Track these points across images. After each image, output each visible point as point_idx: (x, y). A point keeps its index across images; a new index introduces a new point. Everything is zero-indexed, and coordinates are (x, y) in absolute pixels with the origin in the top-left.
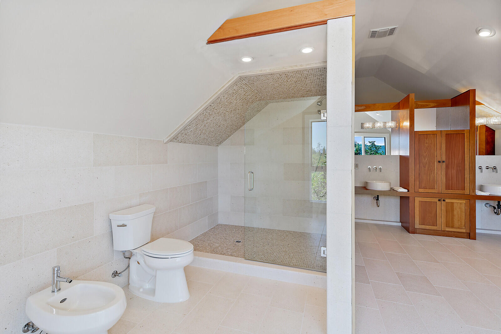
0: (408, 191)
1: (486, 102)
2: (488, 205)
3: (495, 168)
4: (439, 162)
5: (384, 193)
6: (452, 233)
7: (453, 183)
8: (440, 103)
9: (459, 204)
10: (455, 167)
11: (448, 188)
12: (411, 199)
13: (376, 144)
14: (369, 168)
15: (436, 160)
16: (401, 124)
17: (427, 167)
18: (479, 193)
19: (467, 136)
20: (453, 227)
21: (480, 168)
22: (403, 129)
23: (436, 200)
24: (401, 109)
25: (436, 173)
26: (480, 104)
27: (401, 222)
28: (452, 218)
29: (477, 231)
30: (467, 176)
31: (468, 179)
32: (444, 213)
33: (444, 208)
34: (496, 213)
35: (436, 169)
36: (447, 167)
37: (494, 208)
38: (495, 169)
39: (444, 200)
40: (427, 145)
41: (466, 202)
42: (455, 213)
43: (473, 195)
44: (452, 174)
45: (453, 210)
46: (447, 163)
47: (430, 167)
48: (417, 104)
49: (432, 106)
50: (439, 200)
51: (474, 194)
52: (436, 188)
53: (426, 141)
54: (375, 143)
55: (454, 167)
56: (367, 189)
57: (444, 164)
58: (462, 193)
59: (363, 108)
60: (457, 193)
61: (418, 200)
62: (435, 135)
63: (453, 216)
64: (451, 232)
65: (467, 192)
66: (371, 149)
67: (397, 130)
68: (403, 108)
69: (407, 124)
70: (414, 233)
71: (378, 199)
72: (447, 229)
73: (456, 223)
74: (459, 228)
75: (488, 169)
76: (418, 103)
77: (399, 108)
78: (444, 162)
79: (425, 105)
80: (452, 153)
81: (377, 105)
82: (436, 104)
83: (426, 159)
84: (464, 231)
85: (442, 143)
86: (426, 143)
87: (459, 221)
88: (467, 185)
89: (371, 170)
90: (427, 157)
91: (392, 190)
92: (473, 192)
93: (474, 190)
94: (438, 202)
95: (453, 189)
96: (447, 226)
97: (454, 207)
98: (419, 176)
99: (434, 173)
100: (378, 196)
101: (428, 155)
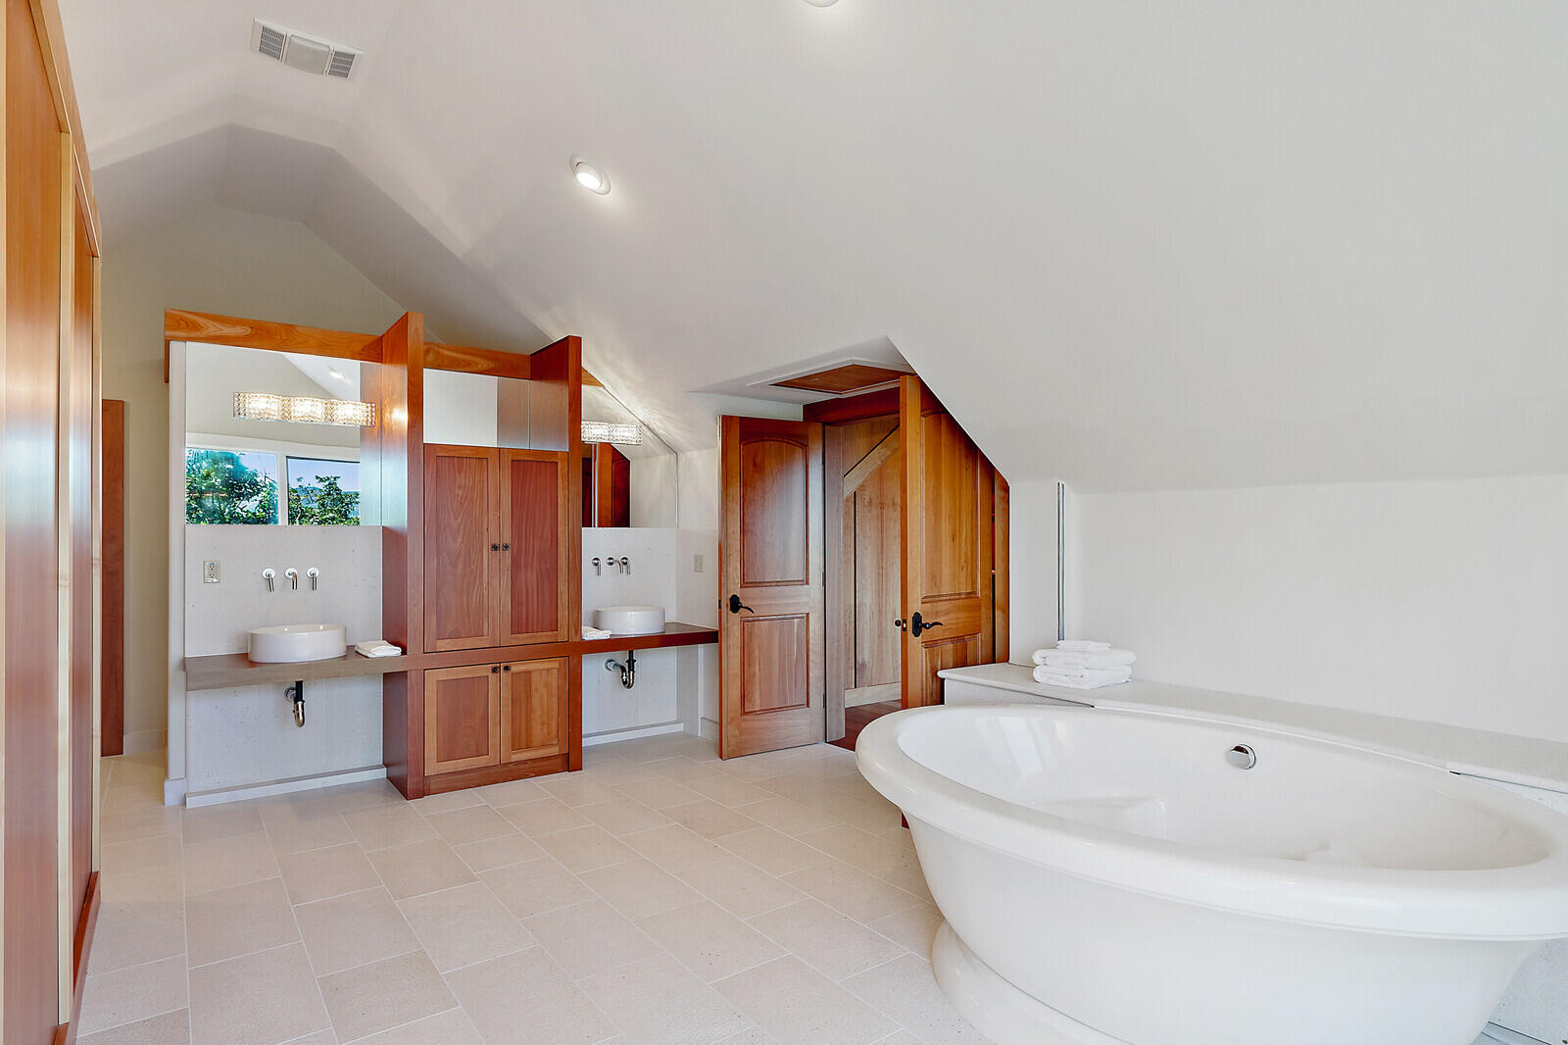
0: (404, 652)
1: (607, 380)
2: (612, 664)
3: (625, 562)
4: (495, 548)
5: (324, 670)
6: (527, 766)
7: (530, 611)
8: (502, 364)
9: (544, 673)
10: (535, 563)
11: (516, 628)
12: (412, 678)
13: (340, 484)
14: (269, 579)
15: (485, 543)
16: (387, 415)
17: (460, 566)
18: (590, 634)
19: (562, 469)
20: (529, 747)
21: (596, 564)
22: (391, 432)
23: (486, 670)
24: (386, 363)
25: (485, 584)
26: (594, 382)
27: (386, 765)
28: (528, 719)
29: (586, 742)
30: (563, 587)
31: (566, 596)
32: (506, 708)
33: (506, 693)
34: (625, 683)
35: (486, 571)
36: (515, 565)
37: (623, 669)
38: (625, 564)
39: (507, 668)
40: (460, 493)
41: (560, 664)
42: (535, 701)
43: (578, 643)
44: (526, 583)
45: (529, 696)
46: (515, 551)
47: (470, 566)
48: (438, 352)
49: (479, 368)
50: (494, 670)
51: (577, 640)
52: (485, 633)
53: (458, 479)
54: (338, 481)
55: (532, 564)
56: (253, 664)
57: (508, 553)
58: (550, 640)
59: (239, 331)
60: (539, 641)
61: (433, 678)
62: (485, 461)
63: (530, 711)
64: (525, 762)
65: (562, 635)
66: (323, 505)
67: (374, 434)
68: (391, 361)
69: (400, 416)
70: (421, 793)
71: (298, 697)
72: (516, 757)
73: (538, 733)
74: (544, 746)
75: (611, 564)
76: (440, 350)
77: (379, 359)
78: (507, 547)
79: (462, 360)
80: (527, 520)
81: (299, 329)
82: (492, 365)
83: (459, 540)
84: (554, 751)
85: (500, 486)
86: (459, 487)
87: (543, 724)
88: (563, 614)
89: (277, 584)
90: (461, 533)
91: (352, 652)
92: (576, 633)
93: (578, 631)
94: (492, 677)
95: (530, 630)
96: (516, 746)
97: (533, 686)
98: (438, 596)
99: (481, 584)
100: (299, 685)
101: (462, 526)
